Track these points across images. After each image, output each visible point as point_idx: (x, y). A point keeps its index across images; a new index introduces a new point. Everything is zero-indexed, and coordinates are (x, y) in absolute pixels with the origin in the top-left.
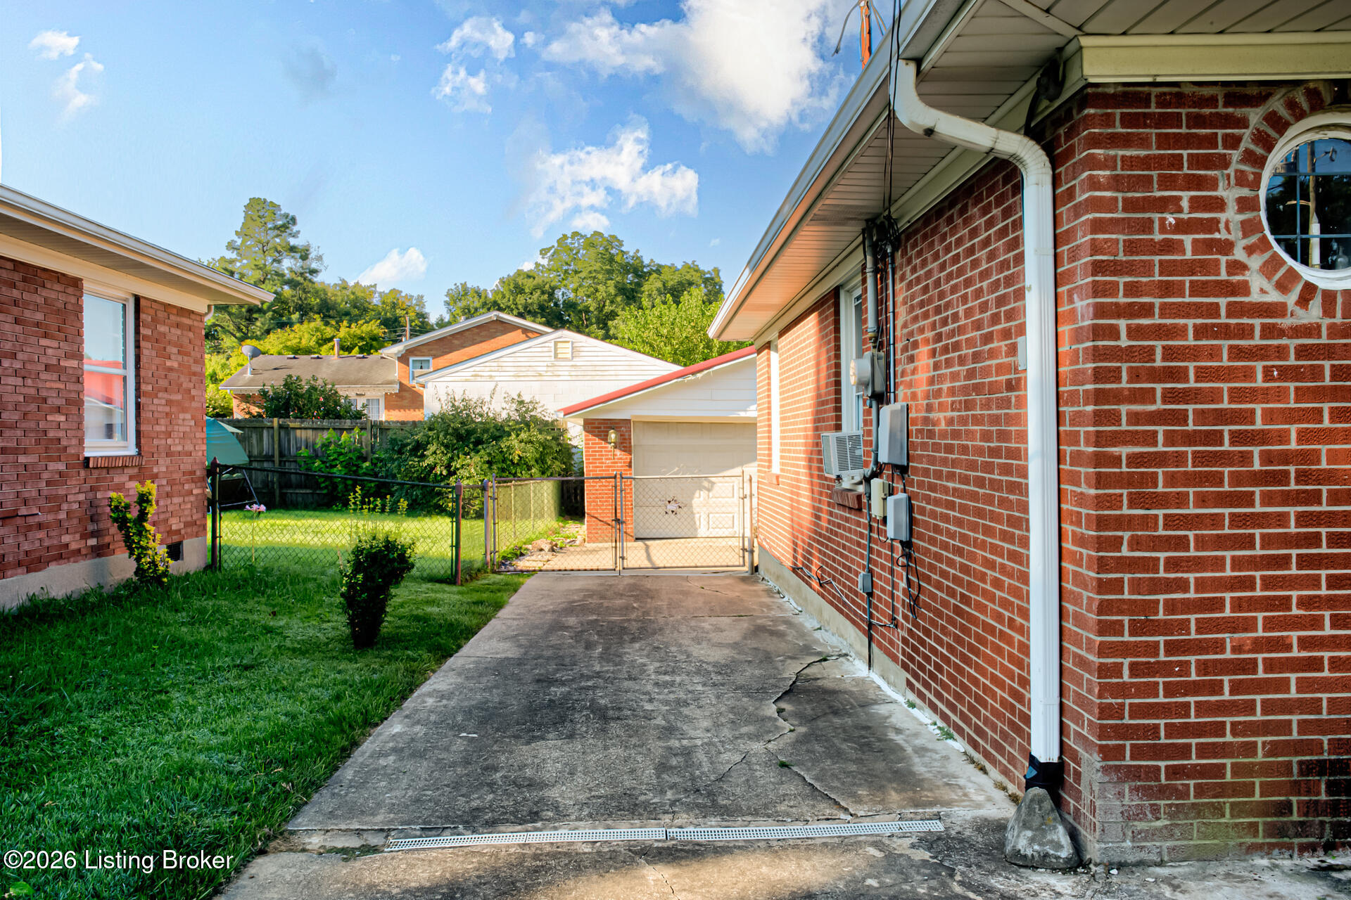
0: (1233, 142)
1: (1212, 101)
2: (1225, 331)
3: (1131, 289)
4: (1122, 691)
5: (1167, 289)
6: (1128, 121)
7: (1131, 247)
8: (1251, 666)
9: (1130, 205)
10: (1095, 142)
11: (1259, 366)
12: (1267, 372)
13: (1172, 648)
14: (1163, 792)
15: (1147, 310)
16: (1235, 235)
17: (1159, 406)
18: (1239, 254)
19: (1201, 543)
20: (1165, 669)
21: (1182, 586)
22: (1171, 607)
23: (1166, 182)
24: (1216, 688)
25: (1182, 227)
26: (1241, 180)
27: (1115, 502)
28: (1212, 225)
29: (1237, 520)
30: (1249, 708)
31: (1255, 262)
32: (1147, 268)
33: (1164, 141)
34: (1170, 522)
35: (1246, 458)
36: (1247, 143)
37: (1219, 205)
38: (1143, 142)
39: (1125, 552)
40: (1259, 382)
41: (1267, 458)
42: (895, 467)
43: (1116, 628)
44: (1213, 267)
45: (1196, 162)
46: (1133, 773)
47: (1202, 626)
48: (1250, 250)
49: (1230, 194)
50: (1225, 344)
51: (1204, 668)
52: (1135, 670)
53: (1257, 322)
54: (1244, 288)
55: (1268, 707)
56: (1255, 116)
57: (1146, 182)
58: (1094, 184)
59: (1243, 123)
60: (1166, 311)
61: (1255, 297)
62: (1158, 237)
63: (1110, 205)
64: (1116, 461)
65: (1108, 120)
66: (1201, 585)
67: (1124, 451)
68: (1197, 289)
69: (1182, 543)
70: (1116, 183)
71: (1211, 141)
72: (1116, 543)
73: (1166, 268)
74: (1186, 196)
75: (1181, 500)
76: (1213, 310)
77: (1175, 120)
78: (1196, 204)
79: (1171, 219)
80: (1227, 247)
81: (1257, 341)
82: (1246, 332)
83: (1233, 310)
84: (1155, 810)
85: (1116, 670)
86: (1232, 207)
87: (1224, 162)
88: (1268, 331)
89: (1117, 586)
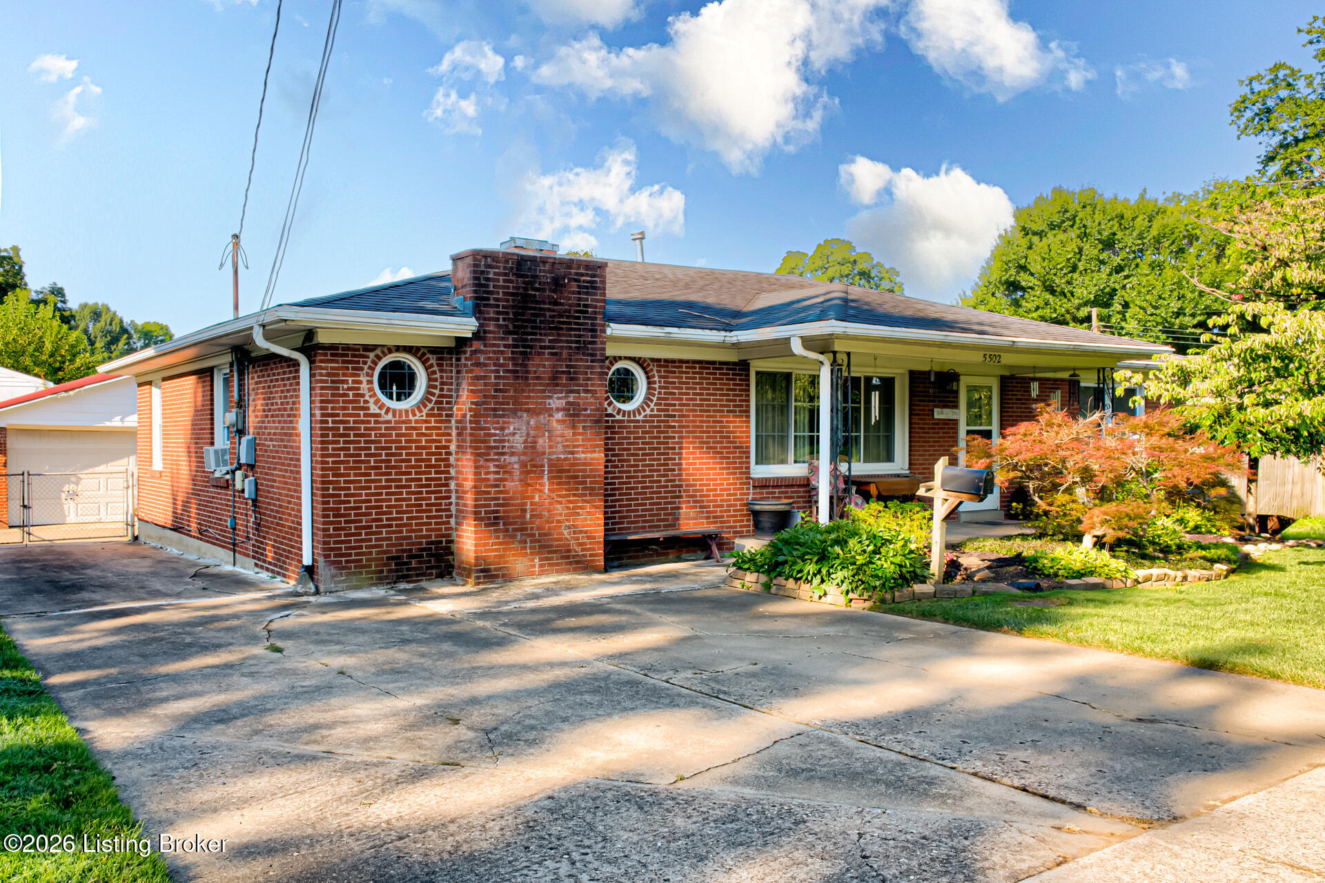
0: (365, 363)
1: (359, 350)
2: (363, 422)
3: (333, 408)
4: (330, 536)
5: (344, 408)
6: (332, 355)
7: (333, 395)
8: (371, 527)
9: (333, 382)
10: (322, 361)
11: (373, 433)
12: (376, 435)
13: (346, 522)
14: (344, 568)
15: (338, 415)
16: (366, 392)
17: (341, 445)
18: (367, 398)
19: (355, 488)
20: (344, 529)
21: (349, 502)
22: (346, 509)
23: (344, 375)
24: (360, 534)
25: (349, 389)
26: (368, 375)
27: (327, 476)
28: (358, 389)
29: (366, 481)
30: (370, 540)
31: (372, 400)
32: (338, 402)
33: (344, 362)
34: (345, 482)
35: (369, 462)
36: (369, 363)
37: (360, 382)
38: (337, 362)
39: (331, 492)
40: (373, 438)
41: (375, 461)
42: (248, 465)
43: (328, 516)
44: (358, 402)
45: (353, 369)
46: (334, 562)
47: (356, 515)
48: (370, 396)
49: (364, 379)
50: (363, 426)
51: (356, 528)
52: (334, 529)
53: (372, 419)
54: (368, 409)
55: (377, 540)
56: (372, 355)
57: (338, 375)
58: (321, 375)
59: (368, 357)
60: (344, 415)
61: (372, 411)
62: (341, 392)
63: (326, 382)
64: (328, 463)
65: (326, 355)
66: (355, 502)
67: (330, 460)
68: (354, 409)
69: (349, 489)
70: (328, 375)
71: (358, 362)
72: (328, 489)
73: (344, 402)
74: (350, 379)
75: (349, 475)
76: (359, 415)
77: (347, 355)
78: (354, 382)
79: (345, 386)
80: (363, 396)
81: (372, 425)
82: (369, 422)
83: (365, 415)
84: (341, 574)
85: (328, 530)
86: (365, 383)
87: (362, 369)
88: (376, 422)
89: (328, 503)
